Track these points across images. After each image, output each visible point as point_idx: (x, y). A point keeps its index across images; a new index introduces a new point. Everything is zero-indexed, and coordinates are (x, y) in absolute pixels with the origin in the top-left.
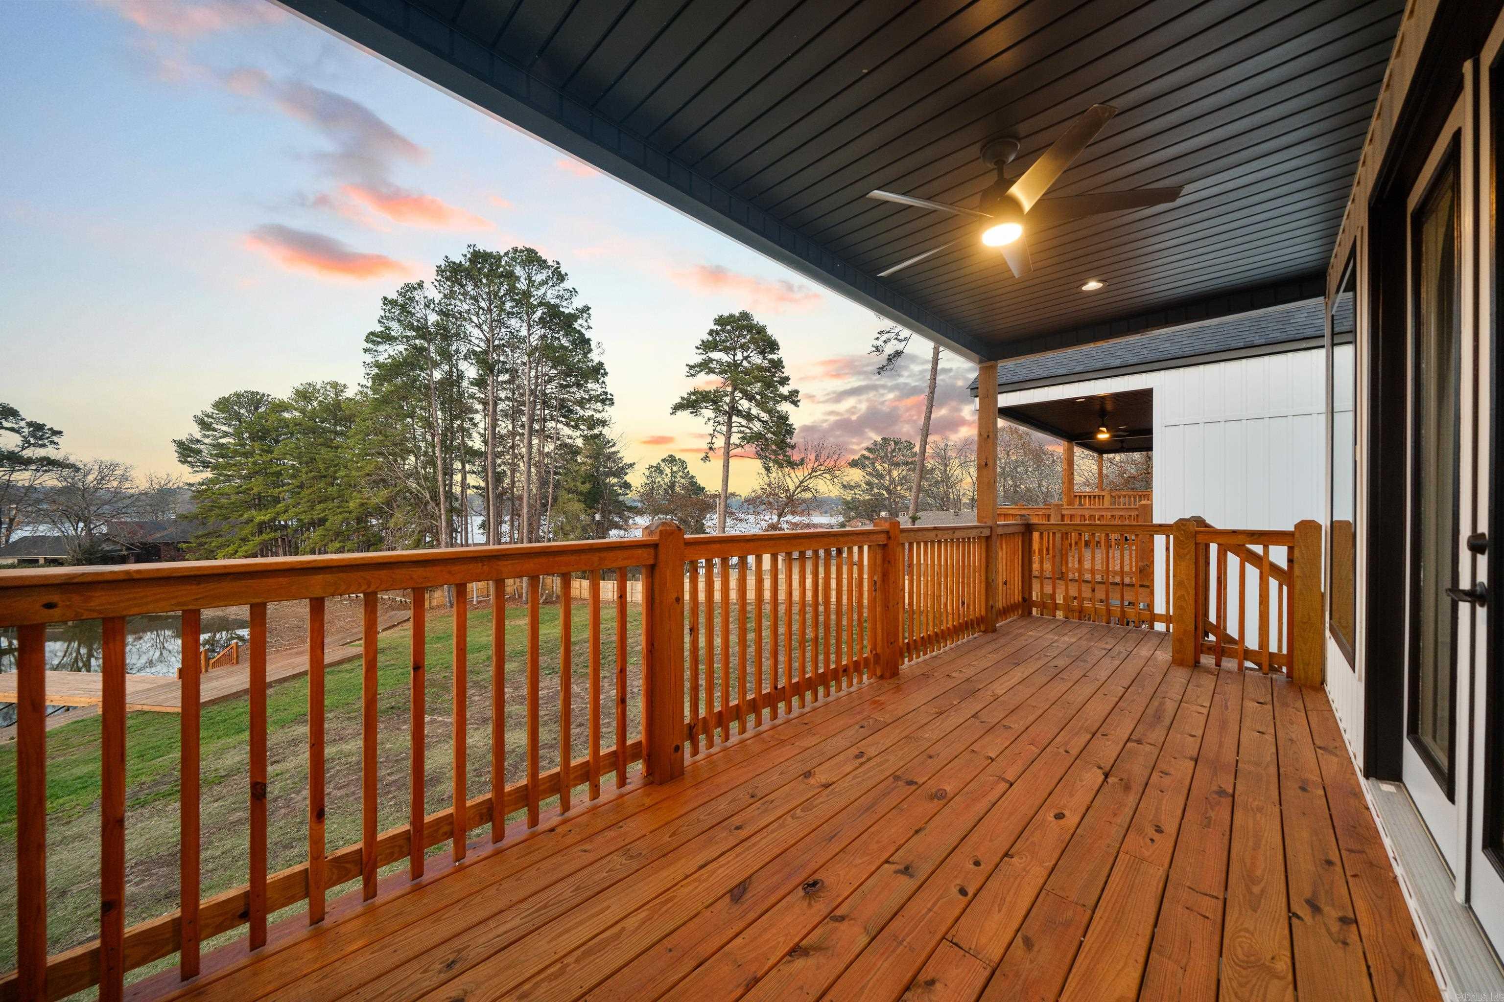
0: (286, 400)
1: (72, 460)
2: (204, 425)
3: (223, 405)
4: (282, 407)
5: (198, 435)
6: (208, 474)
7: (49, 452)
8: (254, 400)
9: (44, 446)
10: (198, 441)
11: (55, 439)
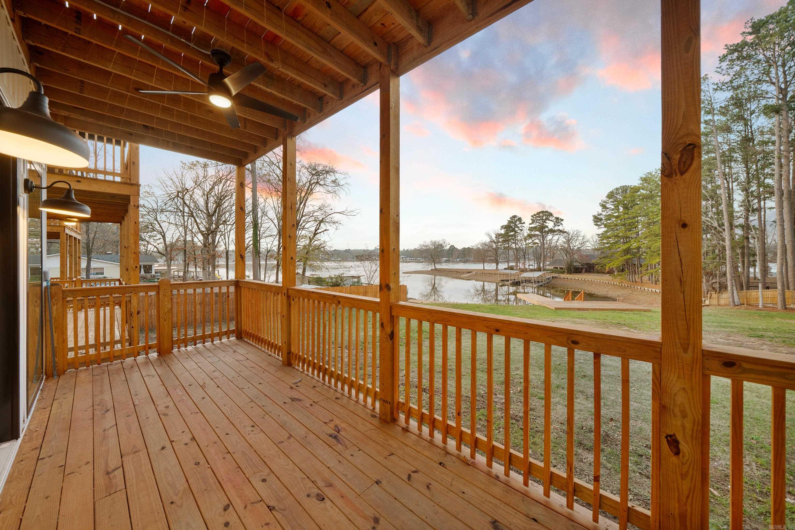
0: (637, 185)
1: (566, 230)
2: (604, 206)
3: (611, 195)
4: (636, 190)
5: (600, 212)
6: (605, 229)
7: (560, 228)
8: (624, 189)
9: (559, 225)
10: (601, 214)
11: (562, 222)
